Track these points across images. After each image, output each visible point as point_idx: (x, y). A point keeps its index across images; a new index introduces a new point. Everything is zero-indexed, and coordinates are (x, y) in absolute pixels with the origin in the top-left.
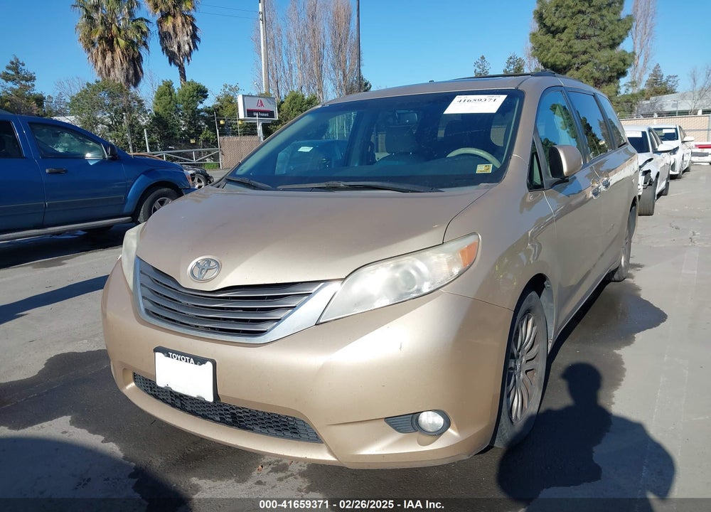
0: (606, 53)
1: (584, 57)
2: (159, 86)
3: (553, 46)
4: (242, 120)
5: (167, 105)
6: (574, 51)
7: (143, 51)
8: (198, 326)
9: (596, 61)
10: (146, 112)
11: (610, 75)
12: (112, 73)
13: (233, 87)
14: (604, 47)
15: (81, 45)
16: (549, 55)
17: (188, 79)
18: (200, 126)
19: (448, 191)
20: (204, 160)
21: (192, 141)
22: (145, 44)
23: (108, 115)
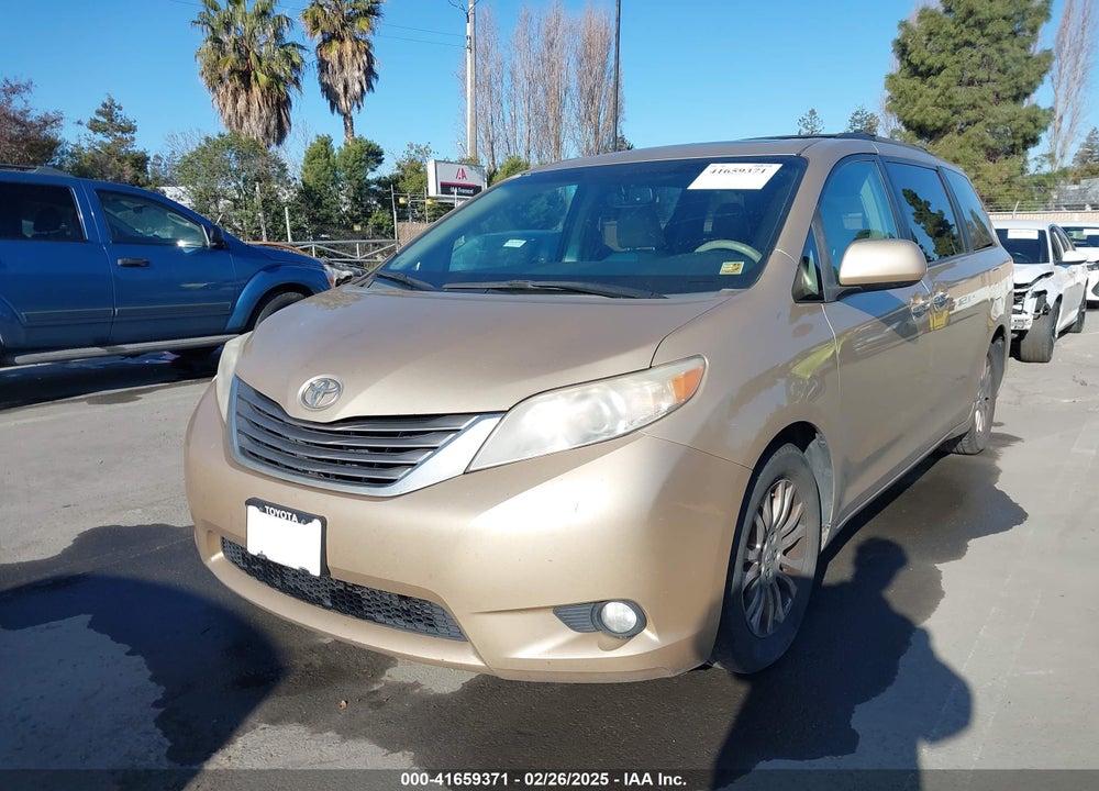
0: (1008, 108)
1: (972, 114)
2: (312, 144)
3: (921, 96)
4: (433, 198)
5: (320, 172)
6: (955, 103)
7: (293, 93)
8: (307, 472)
9: (992, 120)
10: (289, 182)
11: (1012, 143)
12: (246, 124)
13: (422, 148)
14: (1004, 99)
15: (203, 81)
16: (916, 109)
17: (356, 136)
18: (369, 206)
19: (674, 298)
20: (371, 257)
21: (357, 228)
22: (296, 82)
23: (233, 184)
